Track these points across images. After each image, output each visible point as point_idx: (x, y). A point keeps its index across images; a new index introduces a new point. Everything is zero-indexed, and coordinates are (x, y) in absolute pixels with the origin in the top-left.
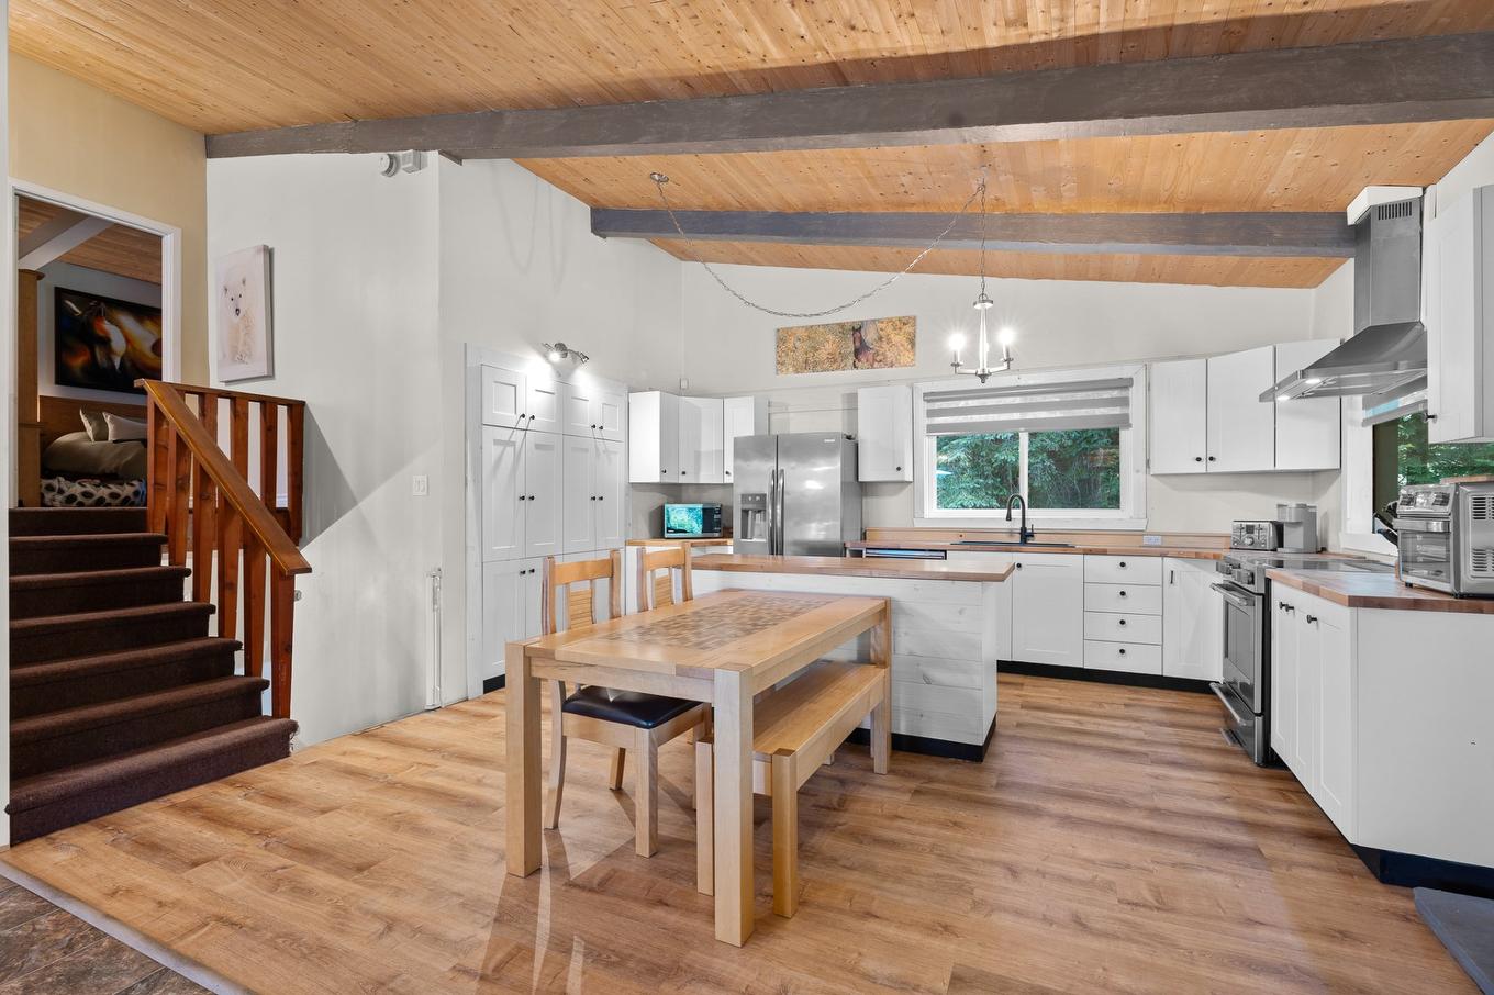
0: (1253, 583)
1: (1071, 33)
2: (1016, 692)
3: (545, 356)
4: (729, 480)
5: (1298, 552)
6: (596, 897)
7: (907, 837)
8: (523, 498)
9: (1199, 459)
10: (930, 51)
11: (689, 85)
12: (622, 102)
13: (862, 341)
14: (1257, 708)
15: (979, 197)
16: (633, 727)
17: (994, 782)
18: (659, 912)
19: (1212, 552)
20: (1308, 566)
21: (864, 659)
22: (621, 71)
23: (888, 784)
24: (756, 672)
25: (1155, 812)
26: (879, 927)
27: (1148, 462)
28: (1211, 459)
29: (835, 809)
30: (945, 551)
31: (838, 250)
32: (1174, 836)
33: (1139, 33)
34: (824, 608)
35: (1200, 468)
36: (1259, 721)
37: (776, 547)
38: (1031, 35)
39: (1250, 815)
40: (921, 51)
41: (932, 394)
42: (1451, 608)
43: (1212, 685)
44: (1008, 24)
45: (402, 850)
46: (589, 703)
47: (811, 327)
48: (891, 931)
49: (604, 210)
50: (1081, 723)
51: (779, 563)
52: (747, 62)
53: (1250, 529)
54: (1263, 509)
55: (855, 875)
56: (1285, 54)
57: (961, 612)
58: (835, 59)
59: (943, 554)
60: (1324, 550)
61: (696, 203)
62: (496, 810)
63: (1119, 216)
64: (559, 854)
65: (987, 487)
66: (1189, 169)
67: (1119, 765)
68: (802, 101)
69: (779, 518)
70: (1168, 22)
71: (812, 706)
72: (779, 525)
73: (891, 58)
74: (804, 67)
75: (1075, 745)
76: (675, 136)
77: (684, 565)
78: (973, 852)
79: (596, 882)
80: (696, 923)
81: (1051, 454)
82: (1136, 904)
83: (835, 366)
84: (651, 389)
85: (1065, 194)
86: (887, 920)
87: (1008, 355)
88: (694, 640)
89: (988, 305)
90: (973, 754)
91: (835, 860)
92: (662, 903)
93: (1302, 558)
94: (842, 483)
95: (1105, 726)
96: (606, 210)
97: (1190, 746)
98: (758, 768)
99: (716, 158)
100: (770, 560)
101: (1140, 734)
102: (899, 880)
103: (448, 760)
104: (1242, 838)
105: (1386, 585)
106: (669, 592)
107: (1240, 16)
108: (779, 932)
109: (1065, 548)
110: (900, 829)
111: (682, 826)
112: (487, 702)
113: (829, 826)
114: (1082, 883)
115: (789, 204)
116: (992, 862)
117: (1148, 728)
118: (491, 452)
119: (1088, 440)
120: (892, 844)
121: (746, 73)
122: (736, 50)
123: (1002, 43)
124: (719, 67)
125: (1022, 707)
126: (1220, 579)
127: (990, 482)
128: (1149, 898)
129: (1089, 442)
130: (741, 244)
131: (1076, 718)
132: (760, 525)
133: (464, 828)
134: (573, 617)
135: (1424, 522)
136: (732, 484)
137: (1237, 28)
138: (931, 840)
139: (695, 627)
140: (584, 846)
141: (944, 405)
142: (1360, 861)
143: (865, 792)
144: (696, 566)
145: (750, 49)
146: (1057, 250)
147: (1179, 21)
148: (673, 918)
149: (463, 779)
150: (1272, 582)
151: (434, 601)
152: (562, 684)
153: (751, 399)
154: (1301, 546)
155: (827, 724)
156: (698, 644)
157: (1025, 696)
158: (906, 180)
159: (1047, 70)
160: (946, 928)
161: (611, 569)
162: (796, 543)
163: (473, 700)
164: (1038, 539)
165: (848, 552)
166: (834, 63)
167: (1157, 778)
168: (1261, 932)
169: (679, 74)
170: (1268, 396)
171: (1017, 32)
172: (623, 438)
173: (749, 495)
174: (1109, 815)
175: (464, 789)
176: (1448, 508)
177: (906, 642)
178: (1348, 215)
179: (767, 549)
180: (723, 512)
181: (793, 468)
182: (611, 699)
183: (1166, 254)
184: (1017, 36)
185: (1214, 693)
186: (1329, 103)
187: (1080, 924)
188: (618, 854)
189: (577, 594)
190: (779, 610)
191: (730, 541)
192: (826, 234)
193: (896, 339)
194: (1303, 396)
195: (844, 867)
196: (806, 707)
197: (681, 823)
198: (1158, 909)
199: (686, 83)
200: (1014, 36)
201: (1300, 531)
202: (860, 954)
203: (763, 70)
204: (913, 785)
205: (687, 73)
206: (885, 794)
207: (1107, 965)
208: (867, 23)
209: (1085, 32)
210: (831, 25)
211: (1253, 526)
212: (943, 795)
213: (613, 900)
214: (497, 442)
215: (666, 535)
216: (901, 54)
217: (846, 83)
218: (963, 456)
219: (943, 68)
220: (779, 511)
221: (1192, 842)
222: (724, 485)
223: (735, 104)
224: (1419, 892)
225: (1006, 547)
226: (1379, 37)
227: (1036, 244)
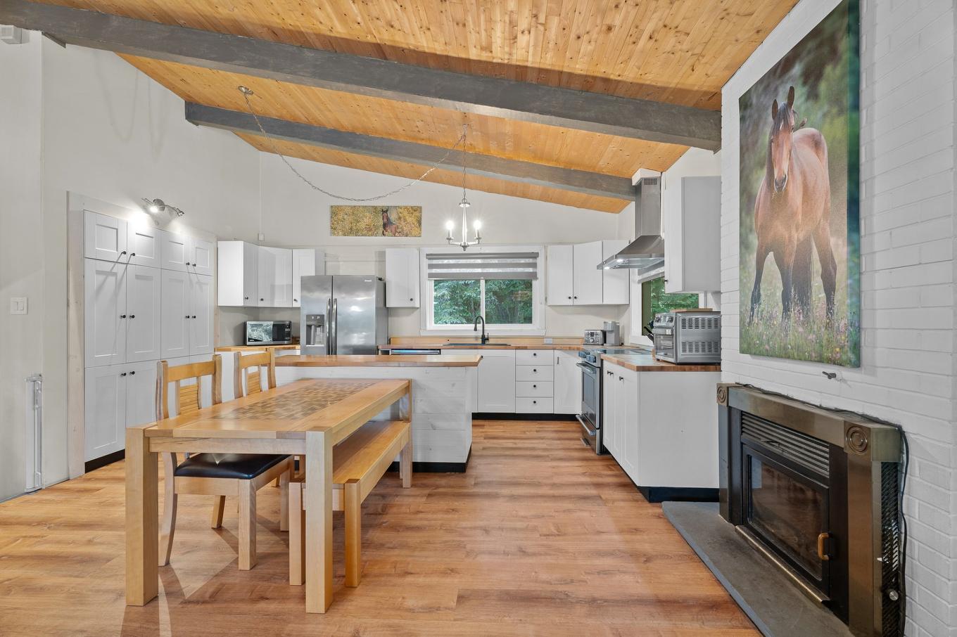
0: (595, 362)
1: (514, 62)
2: (481, 430)
3: (145, 209)
4: (296, 305)
5: (612, 346)
6: (209, 606)
7: (426, 523)
8: (124, 317)
9: (570, 298)
10: (438, 53)
11: (274, 33)
12: (219, 32)
13: (388, 219)
14: (597, 426)
15: (462, 142)
16: (237, 480)
17: (473, 483)
18: (262, 605)
19: (576, 346)
20: (617, 352)
21: (395, 418)
22: (220, 10)
23: (413, 493)
24: (334, 432)
25: (554, 485)
26: (413, 579)
27: (546, 299)
28: (575, 298)
29: (380, 514)
30: (440, 350)
31: (374, 160)
32: (563, 496)
33: (547, 71)
34: (370, 388)
35: (570, 302)
36: (598, 431)
37: (331, 349)
38: (494, 58)
39: (596, 480)
40: (433, 51)
41: (431, 255)
42: (674, 370)
43: (577, 416)
44: (482, 49)
45: (16, 608)
46: (199, 467)
47: (355, 206)
48: (421, 580)
49: (196, 104)
50: (515, 444)
51: (334, 360)
52: (320, 29)
53: (592, 334)
54: (597, 324)
55: (397, 552)
56: (610, 98)
57: (453, 385)
58: (379, 42)
59: (439, 351)
60: (622, 344)
61: (274, 113)
62: (109, 561)
63: (534, 165)
64: (173, 583)
65: (460, 311)
66: (567, 145)
67: (535, 463)
68: (357, 63)
69: (333, 331)
70: (560, 69)
71: (366, 450)
72: (334, 335)
73: (414, 51)
74: (359, 42)
75: (513, 456)
76: (262, 65)
77: (270, 364)
78: (464, 524)
79: (207, 595)
80: (291, 606)
81: (495, 293)
82: (548, 535)
83: (370, 233)
84: (235, 239)
85: (507, 148)
86: (418, 573)
87: (478, 235)
88: (286, 414)
89: (467, 205)
90: (460, 468)
91: (382, 545)
92: (263, 598)
93: (614, 348)
94: (376, 308)
95: (527, 444)
96: (198, 105)
97: (568, 449)
98: (336, 494)
99: (292, 86)
100: (327, 358)
101: (544, 446)
102: (423, 549)
103: (54, 529)
104: (593, 492)
105: (649, 360)
106: (259, 383)
107: (592, 74)
108: (349, 598)
109: (505, 346)
110: (421, 519)
111: (274, 544)
112: (89, 480)
113: (377, 525)
114: (521, 529)
115: (342, 125)
116: (475, 528)
117: (549, 442)
118: (92, 281)
119: (514, 286)
120: (418, 529)
121: (318, 35)
122: (312, 19)
123: (478, 59)
124: (298, 26)
125: (485, 439)
126: (580, 360)
127: (462, 308)
128: (553, 530)
129: (514, 287)
130: (306, 146)
131: (513, 441)
132: (320, 336)
133: (79, 580)
134: (183, 405)
135: (664, 330)
136: (299, 308)
137: (590, 80)
138: (440, 522)
139: (284, 405)
140: (193, 573)
141: (440, 262)
142: (640, 494)
143: (398, 500)
144: (278, 364)
145: (322, 21)
146: (502, 178)
147: (565, 70)
148: (272, 607)
149: (74, 542)
150: (604, 361)
151: (35, 401)
152: (174, 455)
153: (313, 251)
154: (614, 343)
155: (378, 460)
156: (289, 416)
157: (486, 432)
158: (419, 124)
159: (500, 79)
160: (452, 570)
161: (214, 368)
162: (345, 347)
163: (75, 479)
164: (491, 341)
165: (380, 352)
166: (379, 45)
167: (554, 468)
168: (604, 537)
169: (268, 24)
170: (600, 267)
171: (487, 55)
172: (213, 273)
173: (313, 315)
174: (532, 491)
175: (73, 550)
176: (673, 324)
177: (420, 406)
178: (633, 180)
179: (325, 351)
180: (292, 327)
181: (343, 298)
182: (217, 462)
183: (556, 188)
184: (487, 56)
185: (578, 420)
186: (628, 126)
187: (523, 552)
188: (224, 572)
189: (186, 388)
190: (341, 391)
191: (298, 347)
192: (367, 149)
193: (409, 219)
194: (615, 268)
195: (389, 548)
196: (362, 452)
197: (272, 542)
198: (558, 535)
199: (273, 32)
200: (484, 56)
201: (613, 334)
202: (403, 598)
203: (331, 37)
204: (427, 491)
205: (274, 25)
206: (411, 500)
207: (537, 570)
208: (401, 26)
209: (521, 64)
210: (378, 21)
211: (593, 333)
212: (445, 495)
213: (224, 605)
214: (98, 272)
215: (248, 343)
216: (420, 49)
217: (386, 59)
218: (446, 292)
219: (445, 63)
220: (333, 326)
221: (571, 498)
222: (292, 309)
223: (309, 54)
224: (664, 503)
225: (473, 347)
226: (647, 99)
227: (491, 173)
